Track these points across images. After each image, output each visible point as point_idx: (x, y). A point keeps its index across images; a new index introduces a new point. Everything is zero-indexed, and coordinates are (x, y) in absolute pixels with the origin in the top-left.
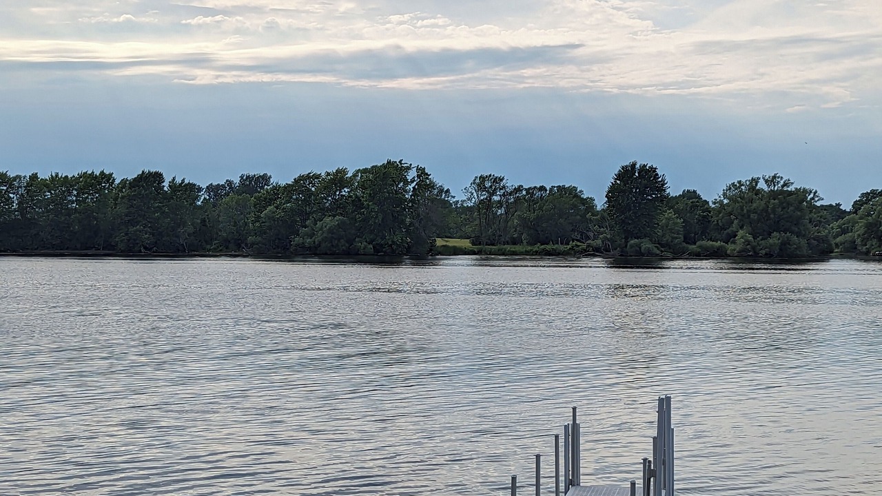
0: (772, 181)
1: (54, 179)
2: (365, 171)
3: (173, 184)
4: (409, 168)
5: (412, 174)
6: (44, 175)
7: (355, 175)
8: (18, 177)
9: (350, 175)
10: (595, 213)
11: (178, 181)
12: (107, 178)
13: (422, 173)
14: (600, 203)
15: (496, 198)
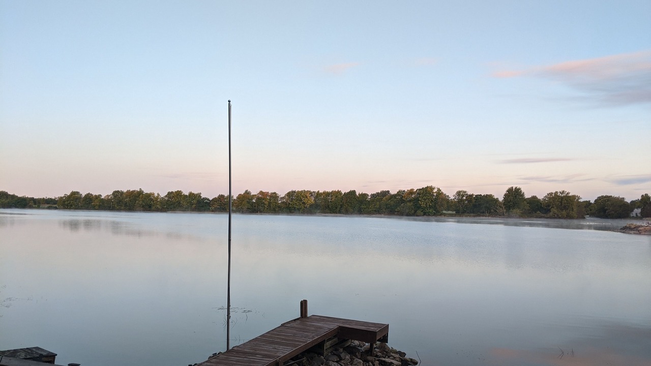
0: (563, 192)
1: (324, 193)
2: (420, 190)
3: (359, 194)
4: (434, 188)
5: (435, 190)
6: (321, 191)
7: (417, 191)
8: (314, 192)
9: (415, 190)
10: (500, 203)
11: (361, 193)
12: (339, 192)
13: (439, 190)
14: (501, 199)
15: (465, 198)
